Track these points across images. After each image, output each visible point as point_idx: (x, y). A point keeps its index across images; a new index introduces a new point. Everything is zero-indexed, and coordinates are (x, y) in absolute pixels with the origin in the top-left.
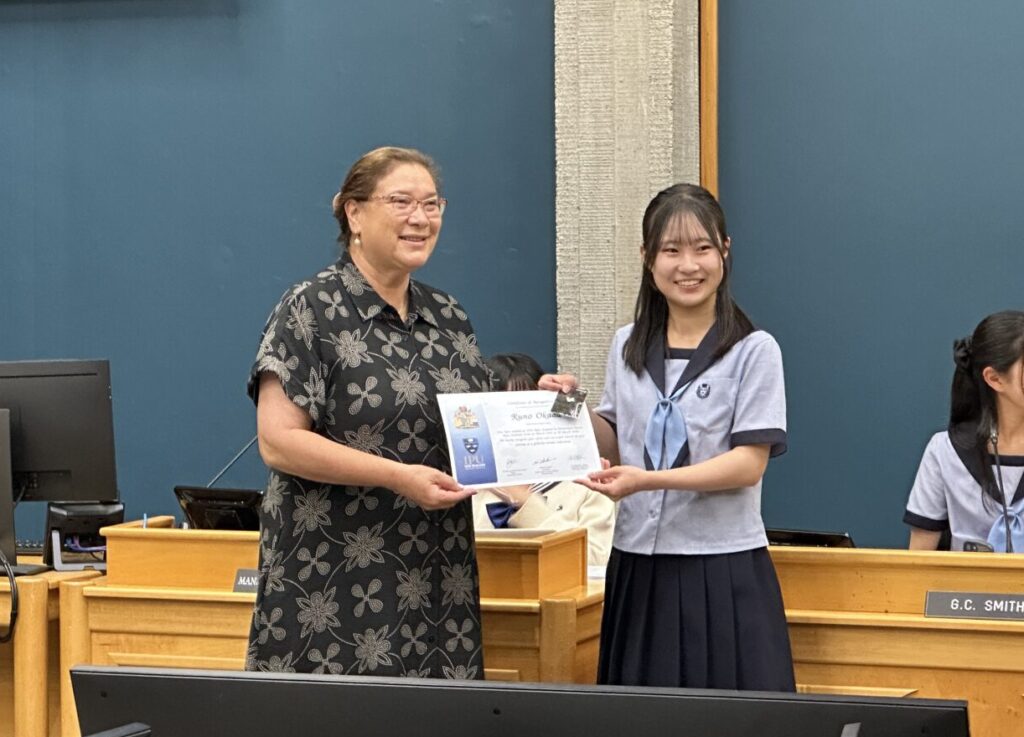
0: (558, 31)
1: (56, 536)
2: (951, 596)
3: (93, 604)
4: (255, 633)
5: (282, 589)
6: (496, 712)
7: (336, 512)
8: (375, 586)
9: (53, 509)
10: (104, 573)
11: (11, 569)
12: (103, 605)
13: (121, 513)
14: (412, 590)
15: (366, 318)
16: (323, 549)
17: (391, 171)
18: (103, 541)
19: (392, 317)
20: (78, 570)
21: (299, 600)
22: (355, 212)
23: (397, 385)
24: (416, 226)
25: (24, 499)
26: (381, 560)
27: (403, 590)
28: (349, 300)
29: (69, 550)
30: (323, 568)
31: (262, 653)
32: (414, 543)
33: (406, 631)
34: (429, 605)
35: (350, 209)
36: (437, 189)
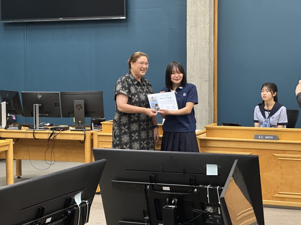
0: (187, 30)
1: (93, 124)
2: (259, 136)
3: (99, 136)
4: (113, 142)
5: (118, 134)
6: (171, 157)
7: (129, 120)
8: (137, 134)
9: (92, 119)
10: (101, 130)
11: (84, 130)
12: (101, 137)
13: (105, 119)
14: (143, 135)
15: (135, 84)
16: (126, 127)
17: (140, 57)
18: (101, 125)
19: (139, 84)
20: (97, 130)
21: (122, 136)
22: (132, 64)
23: (141, 97)
24: (144, 68)
25: (87, 117)
26: (138, 129)
27: (142, 135)
28: (132, 80)
29: (95, 126)
30: (127, 130)
31: (114, 146)
32: (144, 126)
33: (142, 142)
34: (146, 137)
35: (131, 63)
36: (148, 61)
